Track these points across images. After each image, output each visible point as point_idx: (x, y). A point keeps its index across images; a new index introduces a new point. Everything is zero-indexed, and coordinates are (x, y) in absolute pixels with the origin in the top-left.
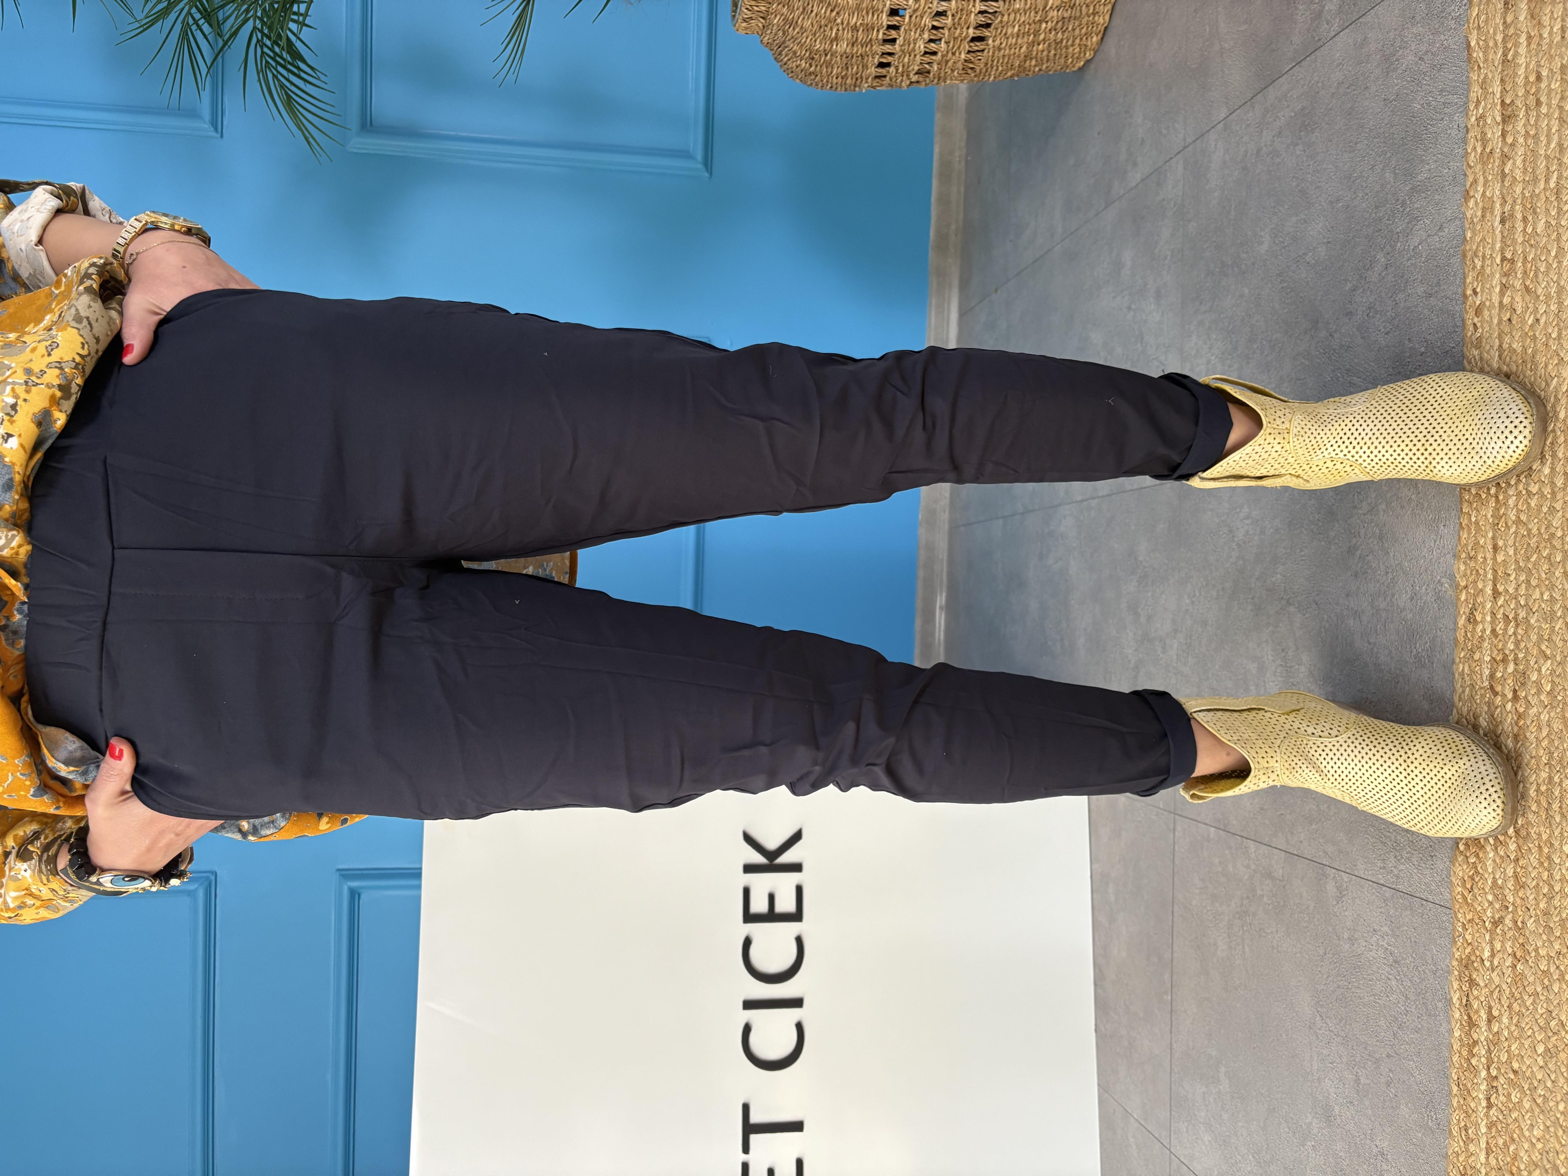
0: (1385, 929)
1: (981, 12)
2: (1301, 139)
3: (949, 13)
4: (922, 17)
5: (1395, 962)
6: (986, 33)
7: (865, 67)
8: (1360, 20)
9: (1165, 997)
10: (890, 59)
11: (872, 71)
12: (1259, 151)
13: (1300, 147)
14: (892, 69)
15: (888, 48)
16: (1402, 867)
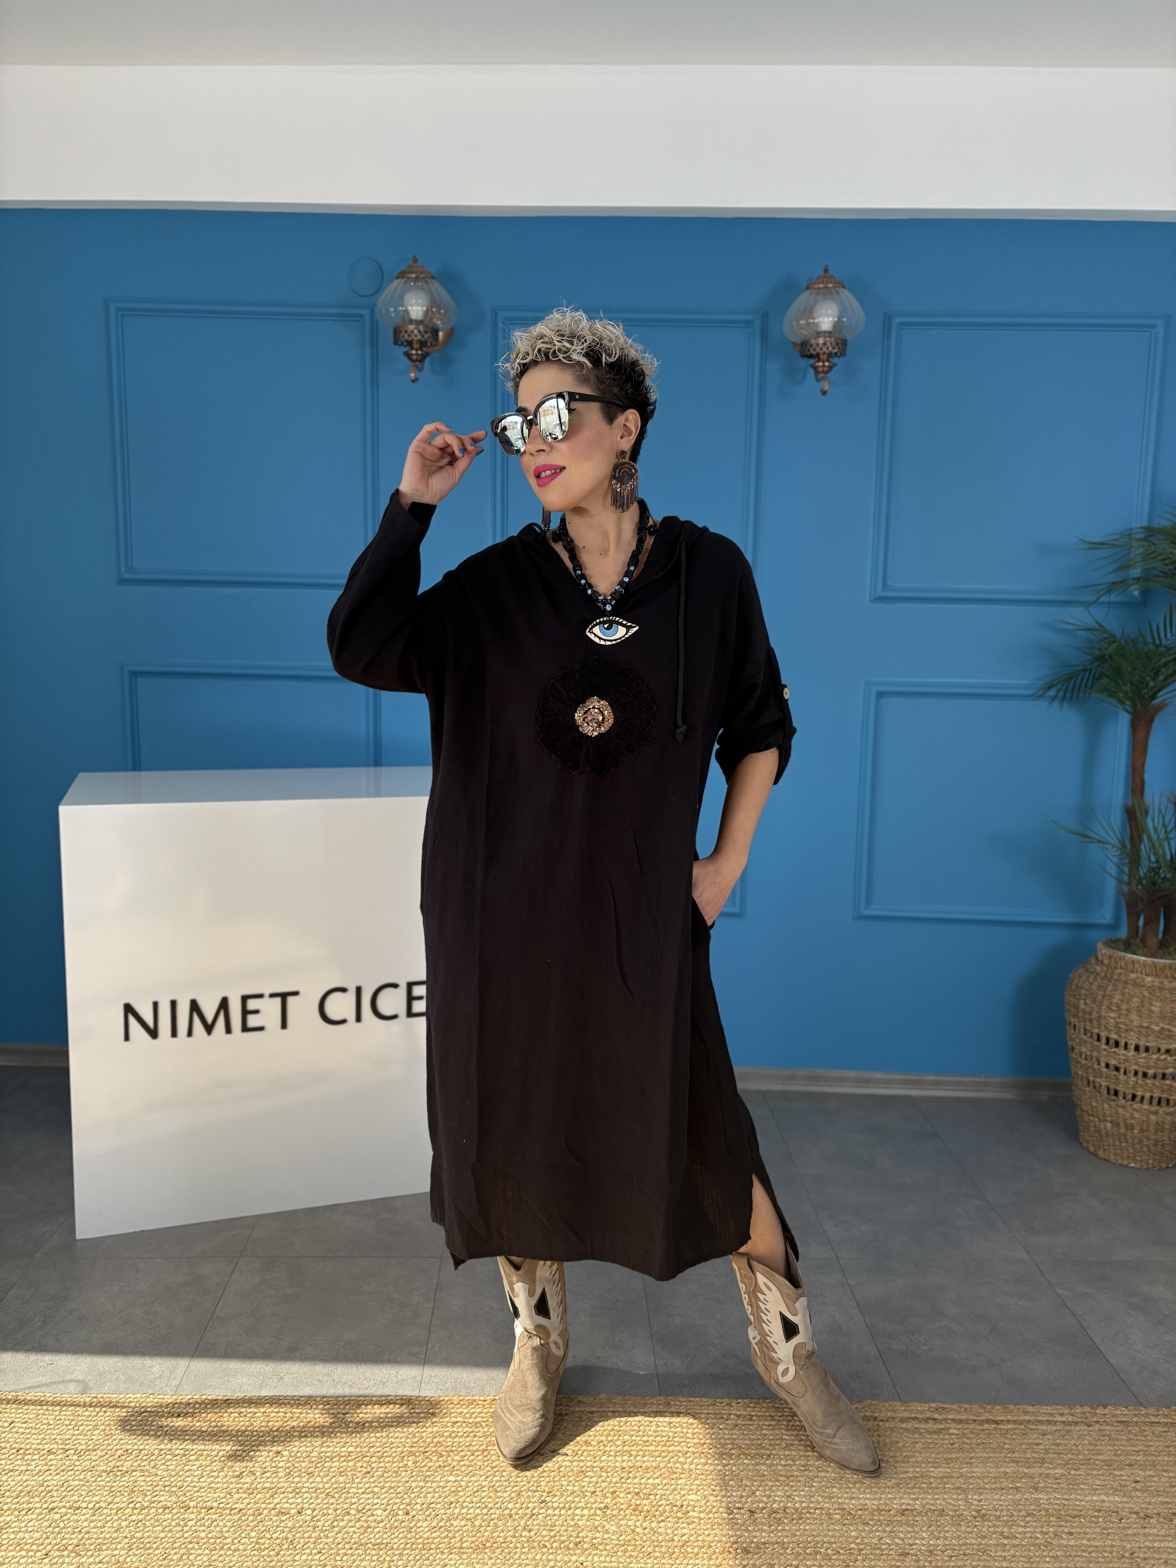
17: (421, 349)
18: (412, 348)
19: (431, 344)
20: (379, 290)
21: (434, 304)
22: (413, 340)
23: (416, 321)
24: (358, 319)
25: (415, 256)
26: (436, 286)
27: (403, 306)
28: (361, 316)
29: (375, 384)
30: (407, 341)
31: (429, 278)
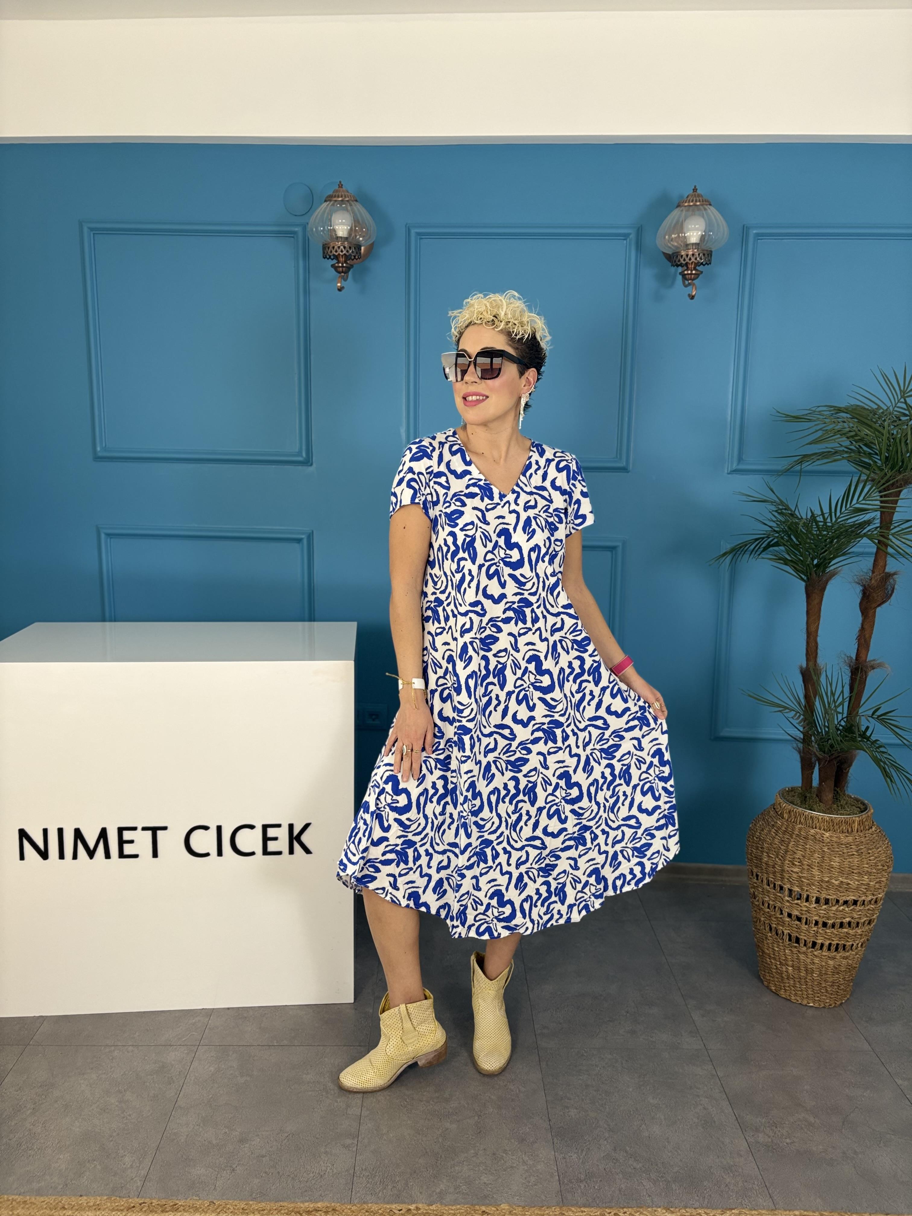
0: (335, 1171)
1: (783, 932)
2: (701, 1121)
3: (781, 916)
4: (780, 902)
5: (321, 1176)
6: (774, 933)
7: (757, 867)
8: (751, 1153)
9: (275, 1041)
10: (760, 881)
11: (755, 870)
12: (698, 1096)
13: (697, 1121)
14: (755, 880)
15: (765, 881)
16: (364, 1179)
17: (345, 262)
18: (338, 263)
19: (355, 256)
20: (310, 210)
21: (357, 222)
22: (339, 254)
23: (341, 237)
24: (292, 235)
25: (340, 182)
26: (358, 207)
27: (331, 226)
28: (295, 233)
29: (307, 292)
30: (334, 255)
31: (353, 201)
